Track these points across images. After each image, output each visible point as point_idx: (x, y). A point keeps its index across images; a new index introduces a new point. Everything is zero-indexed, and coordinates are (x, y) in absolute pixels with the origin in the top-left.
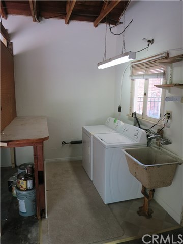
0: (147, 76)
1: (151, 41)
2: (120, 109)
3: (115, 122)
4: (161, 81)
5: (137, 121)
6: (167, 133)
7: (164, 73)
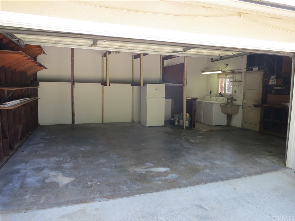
0: (226, 78)
1: (227, 65)
2: (211, 92)
3: (210, 97)
4: (232, 80)
5: (221, 95)
6: (235, 97)
7: (233, 77)
